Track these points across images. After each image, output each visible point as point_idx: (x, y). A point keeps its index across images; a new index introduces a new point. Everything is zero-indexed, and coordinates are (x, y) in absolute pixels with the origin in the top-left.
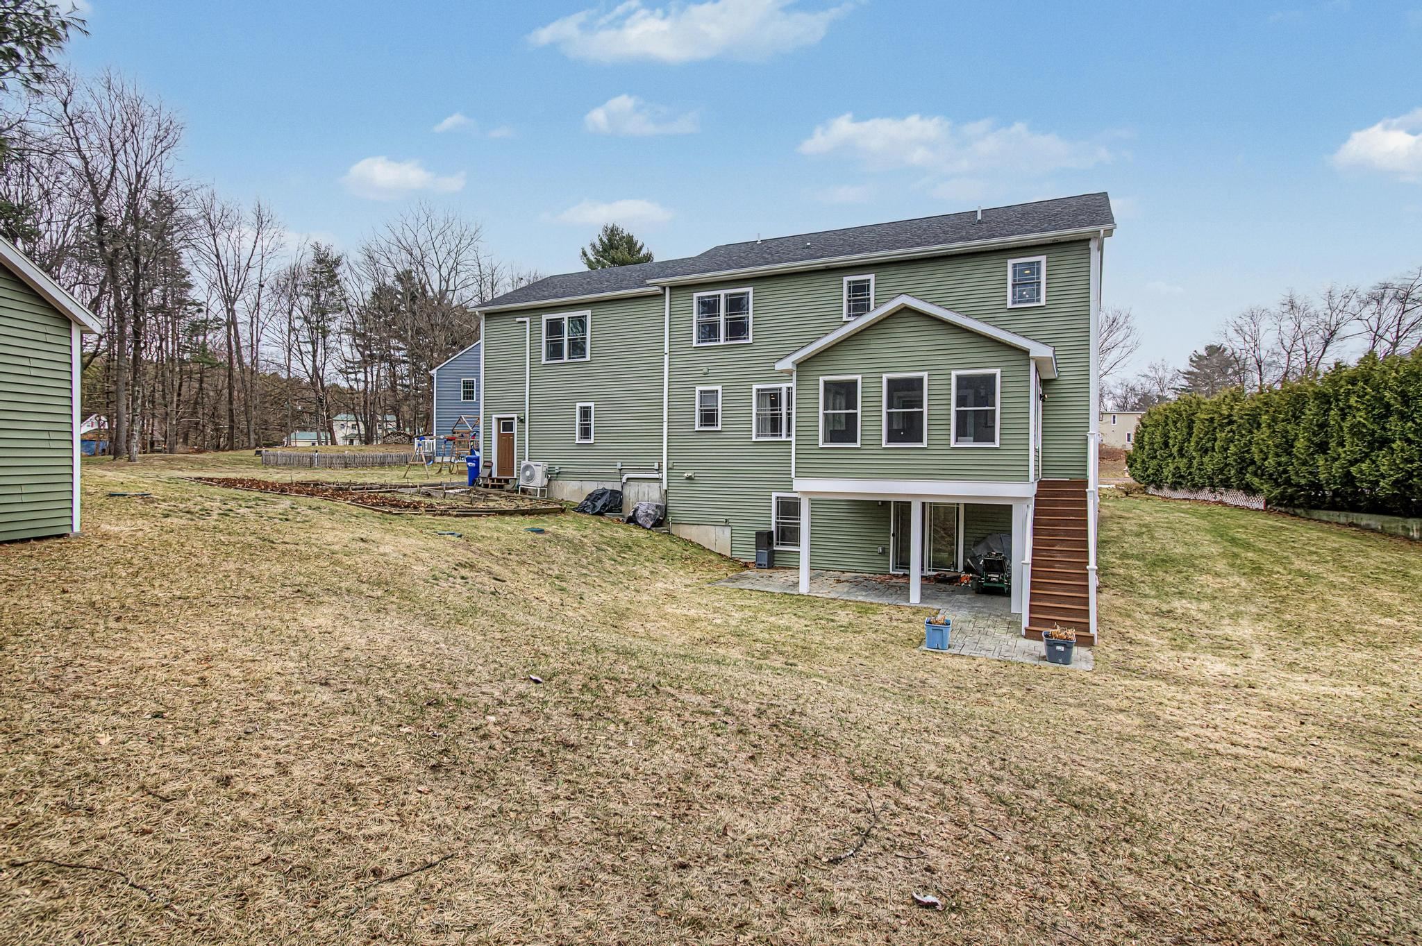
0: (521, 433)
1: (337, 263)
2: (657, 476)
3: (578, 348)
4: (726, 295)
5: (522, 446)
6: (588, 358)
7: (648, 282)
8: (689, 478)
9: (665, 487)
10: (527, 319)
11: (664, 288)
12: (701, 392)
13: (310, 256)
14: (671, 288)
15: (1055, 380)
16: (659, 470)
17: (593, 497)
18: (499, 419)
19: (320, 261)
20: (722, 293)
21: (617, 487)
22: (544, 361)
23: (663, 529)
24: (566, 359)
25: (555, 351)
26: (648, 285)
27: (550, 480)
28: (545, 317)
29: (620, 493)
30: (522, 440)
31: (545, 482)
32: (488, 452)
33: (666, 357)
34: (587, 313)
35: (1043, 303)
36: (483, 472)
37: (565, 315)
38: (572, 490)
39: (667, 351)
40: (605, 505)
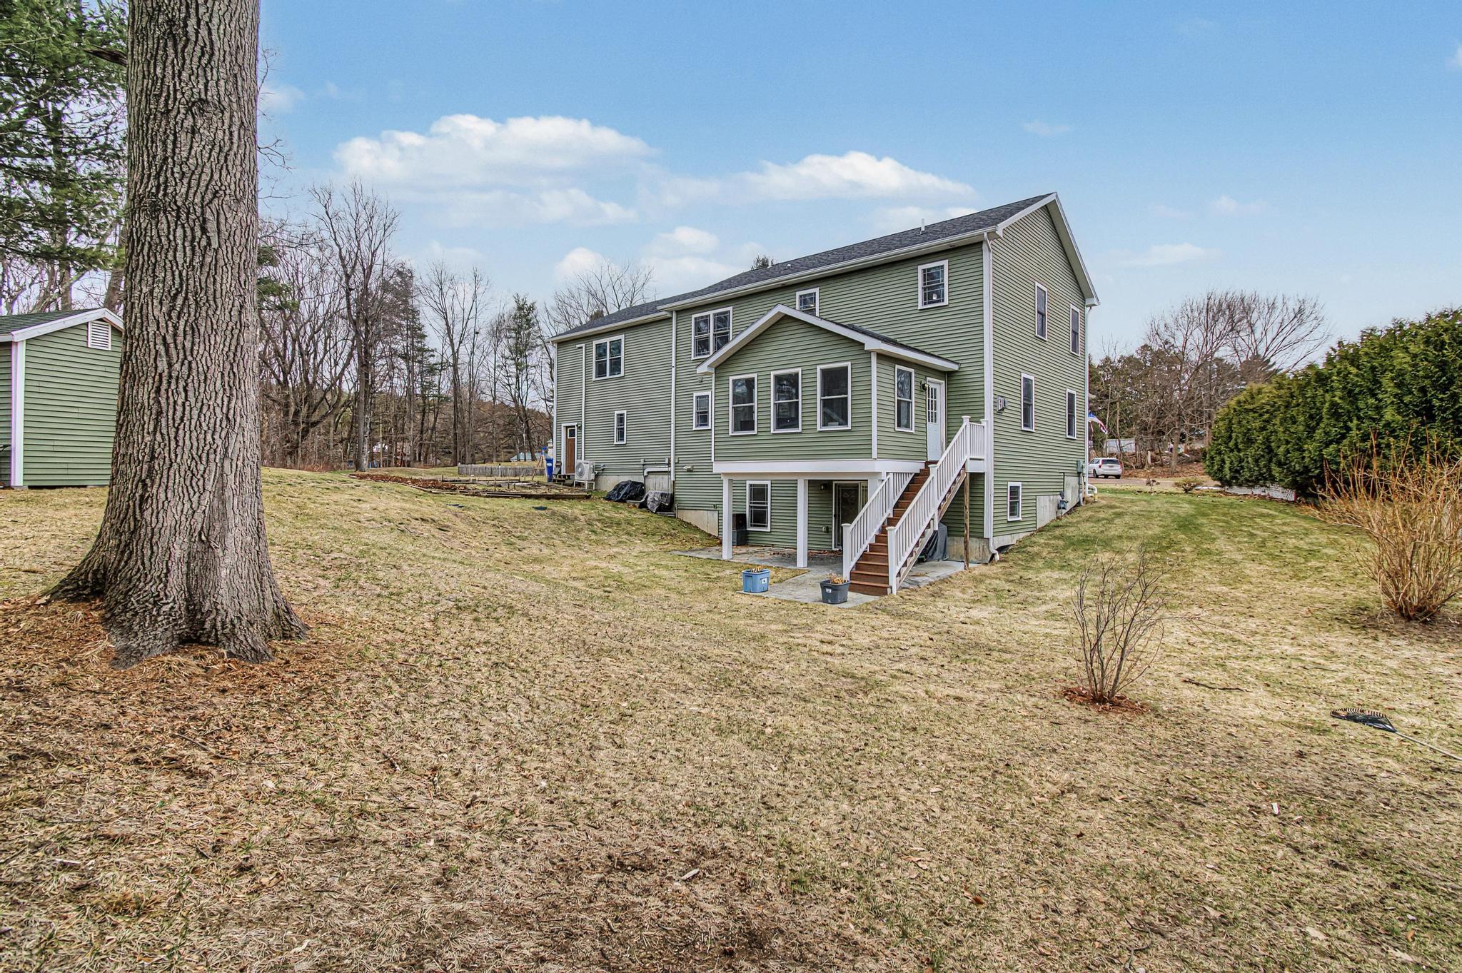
0: (579, 438)
1: (531, 308)
2: (666, 469)
3: (616, 366)
4: (715, 315)
5: (579, 448)
6: (622, 374)
7: (659, 308)
8: (689, 470)
9: (673, 479)
10: (583, 345)
11: (672, 312)
12: (697, 397)
13: (511, 307)
14: (677, 312)
15: (956, 371)
16: (669, 464)
17: (619, 488)
18: (567, 427)
19: (520, 308)
20: (711, 313)
21: (640, 479)
22: (594, 379)
23: (670, 514)
24: (608, 377)
25: (601, 371)
26: (659, 311)
27: (597, 476)
28: (596, 342)
29: (643, 485)
30: (579, 443)
31: (593, 477)
32: (558, 454)
33: (674, 369)
34: (621, 337)
35: (946, 302)
36: (555, 471)
37: (608, 340)
38: (609, 483)
39: (673, 364)
40: (626, 493)
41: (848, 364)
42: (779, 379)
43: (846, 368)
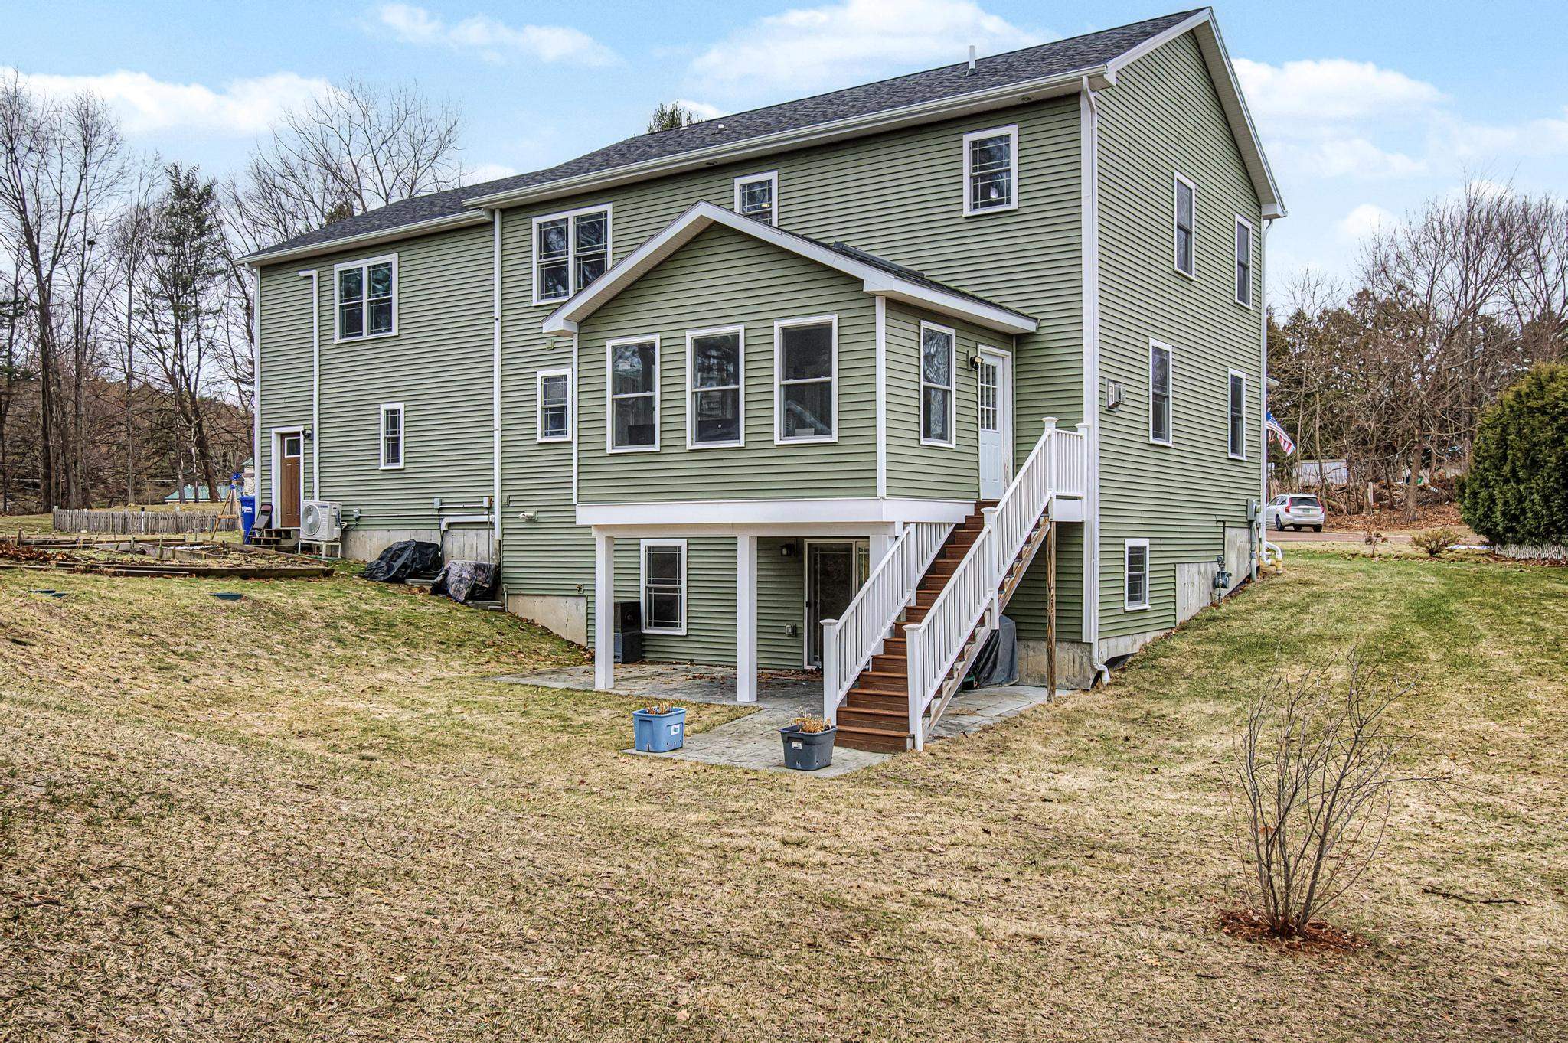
0: (309, 458)
1: (206, 196)
2: (485, 519)
3: (382, 314)
4: (578, 219)
5: (309, 477)
6: (395, 332)
7: (466, 202)
8: (530, 520)
9: (498, 536)
10: (314, 273)
11: (492, 212)
12: (545, 379)
13: (164, 188)
14: (505, 211)
15: (1032, 334)
16: (490, 508)
17: (390, 554)
18: (283, 436)
19: (181, 194)
20: (571, 215)
21: (435, 538)
22: (337, 340)
23: (492, 605)
24: (365, 336)
25: (351, 324)
26: (466, 209)
27: (345, 532)
28: (339, 267)
29: (438, 548)
30: (309, 468)
31: (337, 533)
32: (266, 489)
33: (497, 325)
34: (392, 258)
35: (1014, 205)
36: (260, 522)
37: (363, 264)
38: (369, 546)
39: (497, 314)
40: (404, 566)
41: (833, 318)
42: (702, 347)
43: (829, 325)
